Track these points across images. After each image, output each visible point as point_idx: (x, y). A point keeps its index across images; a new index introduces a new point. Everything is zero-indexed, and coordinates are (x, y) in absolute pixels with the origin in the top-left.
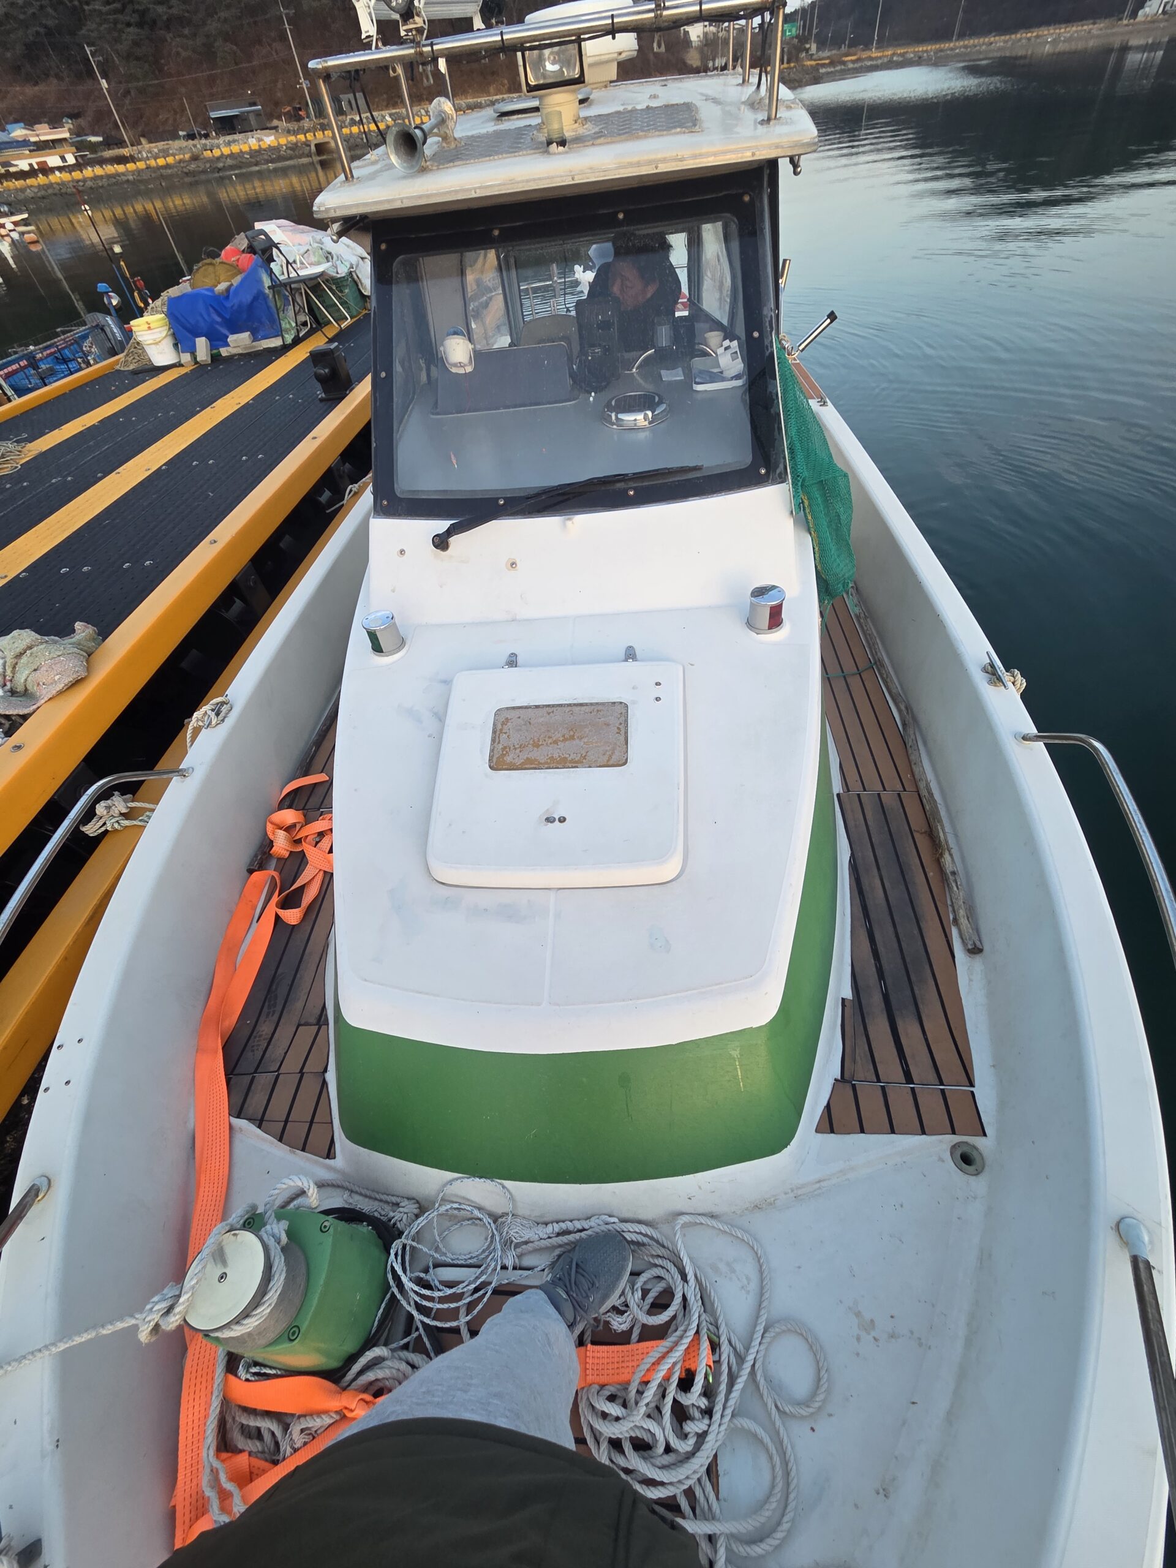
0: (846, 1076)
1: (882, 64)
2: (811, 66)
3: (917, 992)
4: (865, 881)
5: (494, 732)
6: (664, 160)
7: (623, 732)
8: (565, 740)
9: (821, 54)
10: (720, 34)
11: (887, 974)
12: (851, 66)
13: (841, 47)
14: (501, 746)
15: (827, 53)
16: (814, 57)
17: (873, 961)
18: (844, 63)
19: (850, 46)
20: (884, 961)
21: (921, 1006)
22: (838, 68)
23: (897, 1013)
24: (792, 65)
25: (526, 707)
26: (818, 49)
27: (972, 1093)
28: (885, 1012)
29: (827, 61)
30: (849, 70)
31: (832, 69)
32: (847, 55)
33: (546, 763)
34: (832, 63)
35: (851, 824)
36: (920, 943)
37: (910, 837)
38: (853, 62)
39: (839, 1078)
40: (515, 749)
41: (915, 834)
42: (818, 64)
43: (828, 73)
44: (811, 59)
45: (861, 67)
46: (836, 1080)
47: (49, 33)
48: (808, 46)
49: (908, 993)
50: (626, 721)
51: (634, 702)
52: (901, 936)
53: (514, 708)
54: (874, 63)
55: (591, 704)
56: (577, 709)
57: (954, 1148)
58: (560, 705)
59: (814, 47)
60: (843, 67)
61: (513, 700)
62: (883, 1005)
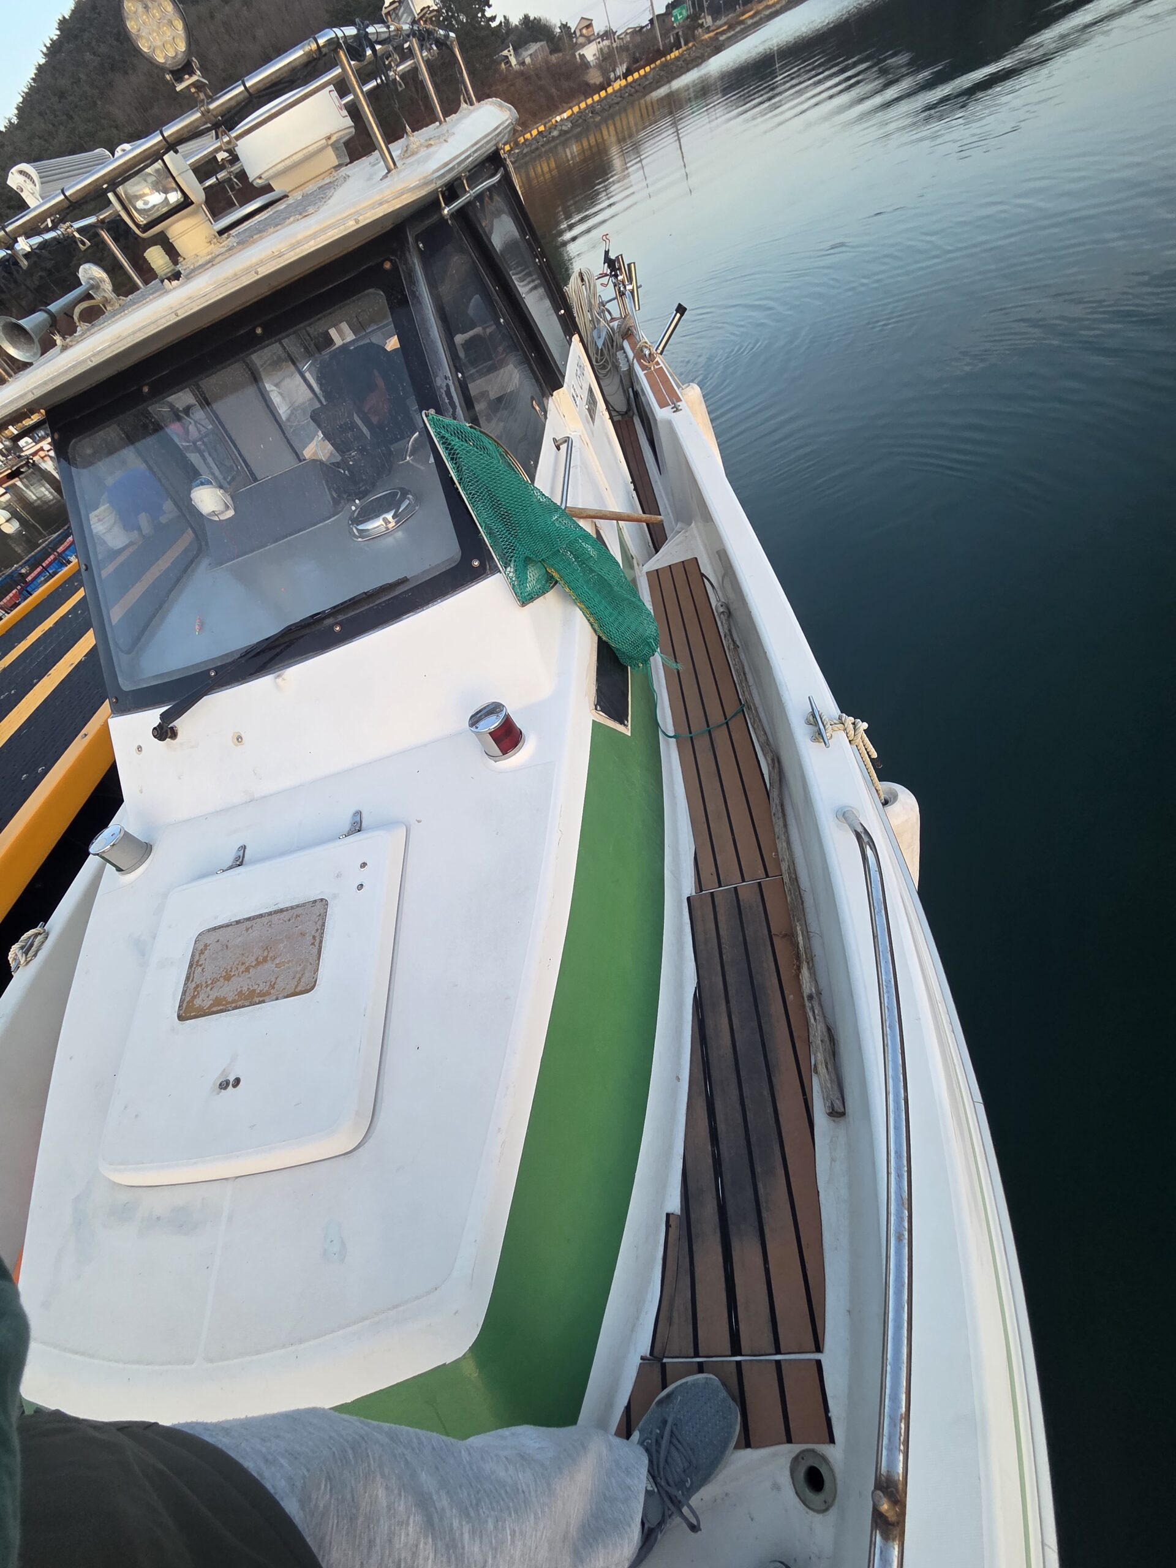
0: (656, 1353)
1: (781, 8)
2: (710, 38)
3: (761, 1191)
4: (709, 1023)
5: (191, 966)
6: (262, 263)
7: (317, 943)
8: (258, 963)
9: (718, 23)
10: (614, 45)
11: (726, 1166)
12: (750, 22)
13: (736, 9)
14: (194, 985)
15: (724, 20)
16: (712, 28)
17: (710, 1148)
18: (742, 22)
19: (744, 4)
20: (723, 1147)
21: (765, 1215)
22: (738, 29)
23: (732, 1229)
24: (690, 45)
25: (227, 926)
26: (714, 20)
27: (819, 1363)
28: (718, 1230)
29: (725, 27)
30: (750, 26)
31: (733, 33)
32: (743, 14)
33: (234, 1001)
34: (731, 27)
35: (700, 938)
36: (770, 1110)
37: (770, 948)
38: (751, 17)
39: (648, 1355)
40: (207, 986)
41: (775, 939)
42: (717, 34)
43: (729, 38)
44: (709, 32)
45: (761, 19)
46: (642, 1358)
47: (50, 272)
48: (700, 21)
49: (750, 1193)
50: (323, 925)
51: (335, 896)
52: (747, 1102)
53: (215, 929)
54: (773, 9)
55: (292, 908)
56: (275, 917)
57: (796, 1461)
58: (261, 916)
59: (709, 19)
60: (742, 26)
61: (216, 918)
62: (716, 1218)
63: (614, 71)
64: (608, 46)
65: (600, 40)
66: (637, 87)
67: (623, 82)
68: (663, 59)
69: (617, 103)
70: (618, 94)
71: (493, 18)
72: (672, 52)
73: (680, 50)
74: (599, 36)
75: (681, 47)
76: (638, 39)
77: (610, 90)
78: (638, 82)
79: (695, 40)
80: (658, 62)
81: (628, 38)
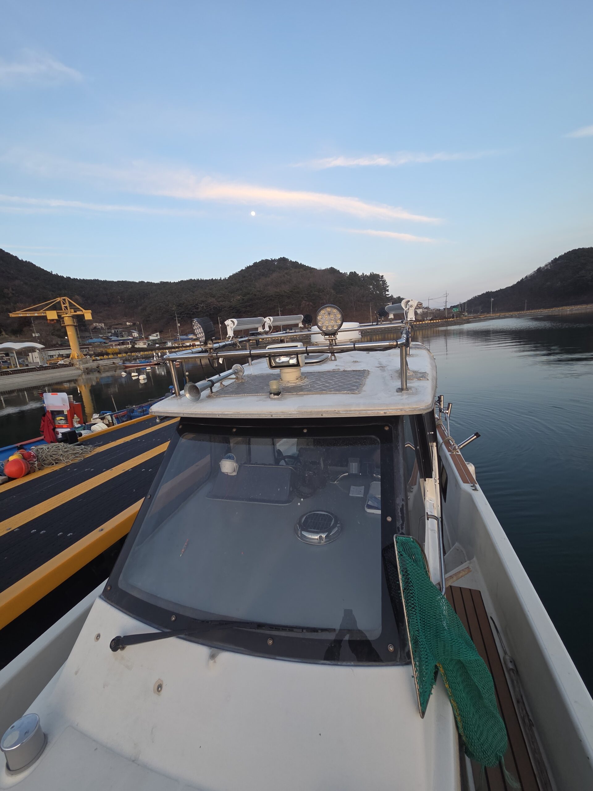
1: (496, 318)
2: (466, 319)
6: (327, 412)
9: (470, 315)
13: (478, 314)
15: (472, 315)
16: (467, 317)
18: (480, 318)
19: (481, 313)
22: (477, 319)
24: (458, 319)
26: (468, 314)
29: (472, 317)
30: (482, 319)
31: (475, 319)
32: (480, 315)
38: (483, 317)
42: (469, 318)
43: (472, 321)
45: (487, 319)
48: (464, 313)
54: (492, 317)
63: (427, 318)
64: (426, 311)
65: (424, 309)
66: (434, 325)
67: (429, 322)
68: (447, 320)
69: (425, 327)
70: (426, 324)
71: (388, 295)
72: (450, 319)
73: (454, 319)
74: (423, 308)
75: (454, 318)
76: (438, 312)
77: (424, 322)
78: (435, 323)
79: (460, 318)
80: (444, 320)
81: (434, 311)
